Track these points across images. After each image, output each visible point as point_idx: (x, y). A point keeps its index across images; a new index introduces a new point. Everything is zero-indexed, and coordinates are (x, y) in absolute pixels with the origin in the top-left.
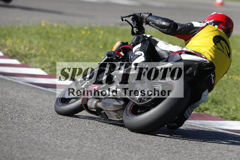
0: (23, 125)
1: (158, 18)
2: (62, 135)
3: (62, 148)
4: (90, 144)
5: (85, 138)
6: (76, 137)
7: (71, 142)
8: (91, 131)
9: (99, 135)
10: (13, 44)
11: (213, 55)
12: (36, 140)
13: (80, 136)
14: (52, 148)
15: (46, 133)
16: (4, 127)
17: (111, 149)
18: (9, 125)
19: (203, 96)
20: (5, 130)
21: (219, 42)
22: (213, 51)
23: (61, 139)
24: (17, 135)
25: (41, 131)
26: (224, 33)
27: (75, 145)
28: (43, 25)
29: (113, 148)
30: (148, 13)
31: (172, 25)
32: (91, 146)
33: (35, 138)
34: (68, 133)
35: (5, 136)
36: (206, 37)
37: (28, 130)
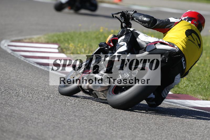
0: (83, 118)
1: (141, 14)
2: (117, 126)
3: (117, 138)
4: (142, 134)
5: (138, 129)
6: (129, 128)
7: (125, 133)
8: (143, 124)
9: (150, 127)
10: (75, 47)
11: (184, 45)
12: (95, 131)
13: (133, 128)
14: (109, 138)
15: (103, 125)
16: (66, 120)
17: (160, 139)
18: (71, 118)
19: (175, 79)
20: (68, 122)
21: (191, 35)
22: (185, 42)
23: (117, 130)
24: (78, 126)
25: (99, 123)
26: (196, 28)
27: (128, 136)
28: (101, 30)
29: (162, 138)
30: (134, 11)
31: (152, 20)
32: (143, 137)
33: (94, 129)
34: (122, 124)
35: (68, 127)
36: (179, 30)
37: (88, 122)
